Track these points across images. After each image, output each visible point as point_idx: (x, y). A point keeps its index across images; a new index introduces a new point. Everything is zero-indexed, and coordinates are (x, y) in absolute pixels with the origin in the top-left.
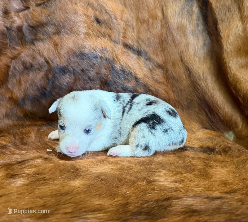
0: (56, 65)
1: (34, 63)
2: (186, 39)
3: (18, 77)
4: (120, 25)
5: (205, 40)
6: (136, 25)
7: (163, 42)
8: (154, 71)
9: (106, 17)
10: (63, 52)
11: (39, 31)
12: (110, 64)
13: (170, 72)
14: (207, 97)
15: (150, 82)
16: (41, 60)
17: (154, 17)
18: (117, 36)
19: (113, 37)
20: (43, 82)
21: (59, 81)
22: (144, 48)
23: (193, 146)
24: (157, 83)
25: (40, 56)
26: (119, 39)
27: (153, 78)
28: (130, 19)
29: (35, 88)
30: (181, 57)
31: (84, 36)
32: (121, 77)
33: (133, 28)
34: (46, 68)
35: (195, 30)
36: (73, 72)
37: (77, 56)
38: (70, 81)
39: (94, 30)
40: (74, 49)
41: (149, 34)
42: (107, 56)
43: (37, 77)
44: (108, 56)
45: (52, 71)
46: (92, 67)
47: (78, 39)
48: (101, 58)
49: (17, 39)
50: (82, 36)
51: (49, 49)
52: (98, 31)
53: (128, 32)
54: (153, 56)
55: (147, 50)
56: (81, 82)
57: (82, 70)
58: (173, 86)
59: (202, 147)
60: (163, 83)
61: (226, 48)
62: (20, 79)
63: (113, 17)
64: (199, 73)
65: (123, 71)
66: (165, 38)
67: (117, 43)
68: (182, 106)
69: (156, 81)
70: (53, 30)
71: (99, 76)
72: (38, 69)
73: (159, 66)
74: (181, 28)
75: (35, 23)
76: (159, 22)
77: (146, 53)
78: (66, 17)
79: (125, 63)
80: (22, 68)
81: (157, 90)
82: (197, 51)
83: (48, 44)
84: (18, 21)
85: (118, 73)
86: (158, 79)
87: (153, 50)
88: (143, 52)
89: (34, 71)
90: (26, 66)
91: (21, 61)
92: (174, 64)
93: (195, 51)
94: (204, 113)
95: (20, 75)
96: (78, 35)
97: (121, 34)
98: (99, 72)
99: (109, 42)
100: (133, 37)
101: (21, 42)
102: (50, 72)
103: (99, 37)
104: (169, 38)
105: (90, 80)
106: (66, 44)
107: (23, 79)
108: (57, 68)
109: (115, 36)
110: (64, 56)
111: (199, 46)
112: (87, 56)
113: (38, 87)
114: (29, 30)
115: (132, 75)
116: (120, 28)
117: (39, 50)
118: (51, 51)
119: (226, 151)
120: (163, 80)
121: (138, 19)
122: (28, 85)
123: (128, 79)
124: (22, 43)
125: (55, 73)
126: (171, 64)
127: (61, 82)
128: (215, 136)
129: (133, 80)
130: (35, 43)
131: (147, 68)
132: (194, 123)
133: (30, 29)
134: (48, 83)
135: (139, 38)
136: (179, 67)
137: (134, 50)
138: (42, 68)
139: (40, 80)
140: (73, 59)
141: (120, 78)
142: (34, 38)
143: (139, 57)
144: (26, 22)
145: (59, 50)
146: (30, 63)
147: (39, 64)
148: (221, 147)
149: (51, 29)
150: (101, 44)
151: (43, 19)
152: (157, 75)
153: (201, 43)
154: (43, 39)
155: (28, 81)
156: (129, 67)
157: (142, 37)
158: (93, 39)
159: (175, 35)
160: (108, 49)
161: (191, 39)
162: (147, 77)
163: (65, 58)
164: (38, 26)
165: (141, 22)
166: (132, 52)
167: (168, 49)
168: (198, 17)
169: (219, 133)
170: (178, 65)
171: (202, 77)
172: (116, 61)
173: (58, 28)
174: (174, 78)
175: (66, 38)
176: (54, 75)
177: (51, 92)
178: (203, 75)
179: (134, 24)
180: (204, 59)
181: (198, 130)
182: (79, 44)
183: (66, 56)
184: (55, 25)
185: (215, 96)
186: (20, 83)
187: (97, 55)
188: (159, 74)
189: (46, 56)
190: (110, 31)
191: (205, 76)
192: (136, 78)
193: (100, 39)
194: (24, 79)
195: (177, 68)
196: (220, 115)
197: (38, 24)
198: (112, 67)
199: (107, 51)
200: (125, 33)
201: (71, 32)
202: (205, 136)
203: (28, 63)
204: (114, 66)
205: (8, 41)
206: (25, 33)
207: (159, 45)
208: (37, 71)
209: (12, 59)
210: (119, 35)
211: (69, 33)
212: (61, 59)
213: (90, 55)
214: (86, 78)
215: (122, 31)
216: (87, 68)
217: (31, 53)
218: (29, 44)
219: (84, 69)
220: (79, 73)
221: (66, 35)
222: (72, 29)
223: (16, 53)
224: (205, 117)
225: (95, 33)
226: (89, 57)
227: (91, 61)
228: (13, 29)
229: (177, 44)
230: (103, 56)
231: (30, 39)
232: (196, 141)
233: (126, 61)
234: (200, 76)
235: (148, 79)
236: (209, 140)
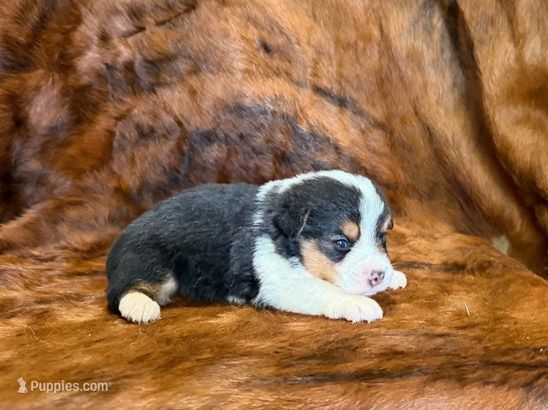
0: (195, 128)
1: (156, 126)
2: (423, 76)
3: (128, 151)
4: (305, 54)
5: (455, 77)
6: (335, 53)
7: (383, 81)
8: (369, 134)
9: (280, 40)
10: (207, 104)
11: (162, 69)
12: (290, 124)
13: (396, 135)
14: (460, 178)
15: (363, 154)
16: (168, 120)
17: (367, 39)
18: (301, 74)
19: (295, 76)
20: (173, 158)
21: (200, 156)
22: (351, 93)
23: (431, 262)
24: (374, 155)
25: (167, 113)
26: (306, 79)
27: (368, 146)
28: (324, 41)
29: (159, 170)
30: (415, 108)
31: (243, 75)
32: (311, 145)
33: (330, 59)
34: (177, 134)
35: (437, 60)
36: (224, 140)
37: (231, 112)
38: (220, 156)
39: (259, 65)
40: (225, 99)
41: (358, 67)
42: (284, 110)
43: (162, 151)
44: (285, 109)
45: (187, 137)
46: (258, 129)
47: (232, 82)
48: (274, 113)
49: (125, 84)
50: (239, 76)
51: (180, 100)
52: (267, 65)
53: (320, 66)
54: (366, 108)
55: (355, 96)
56: (239, 157)
57: (241, 136)
58: (402, 159)
59: (445, 264)
60: (385, 155)
61: (489, 91)
62: (133, 154)
63: (294, 40)
64: (446, 136)
65: (313, 134)
66: (386, 74)
67: (302, 87)
68: (420, 193)
69: (374, 151)
70: (188, 68)
71: (272, 146)
72: (164, 136)
73: (379, 125)
74: (414, 56)
75: (155, 55)
76: (375, 45)
77: (354, 102)
78: (209, 43)
79: (317, 120)
80: (135, 135)
81: (374, 167)
82: (442, 96)
83: (179, 92)
84: (125, 53)
85: (305, 140)
86: (377, 148)
87: (367, 98)
88: (349, 100)
89: (157, 140)
90: (142, 131)
91: (134, 123)
92: (403, 121)
93: (439, 97)
94: (457, 206)
95: (132, 147)
96: (232, 73)
97: (309, 70)
98: (271, 138)
99: (287, 85)
100: (330, 75)
101: (133, 88)
102: (184, 141)
103: (268, 76)
104: (394, 74)
105: (256, 153)
106: (211, 91)
107: (138, 154)
108: (196, 134)
109: (297, 73)
110: (208, 111)
111: (446, 88)
112: (248, 111)
113: (164, 168)
114: (146, 67)
115: (330, 144)
116: (306, 59)
117: (164, 103)
118: (184, 103)
119: (483, 268)
120: (386, 150)
121: (338, 42)
122: (147, 166)
123: (322, 150)
124: (134, 91)
125: (192, 142)
126: (398, 120)
127: (205, 158)
128: (471, 244)
129: (332, 150)
130: (157, 89)
131: (357, 128)
132: (440, 223)
133: (148, 65)
134: (181, 161)
135: (341, 75)
136: (413, 126)
137: (332, 98)
138: (170, 134)
139: (168, 156)
140: (223, 118)
141: (307, 148)
142: (155, 82)
143: (342, 110)
144: (140, 53)
145: (198, 102)
146: (149, 126)
147: (165, 127)
148: (475, 263)
149: (182, 66)
150: (273, 90)
151: (170, 48)
152: (375, 140)
153: (449, 81)
154: (171, 82)
155: (146, 158)
156: (324, 127)
157: (345, 73)
158: (258, 81)
159: (404, 69)
160: (286, 97)
161: (432, 76)
162: (357, 145)
163: (209, 114)
164: (161, 61)
165: (343, 47)
166: (329, 101)
167: (393, 93)
168: (442, 36)
169: (479, 240)
170: (411, 122)
171: (451, 142)
172: (301, 119)
173: (195, 63)
174: (404, 145)
175: (211, 80)
176: (191, 145)
177: (187, 176)
178: (453, 138)
179: (332, 51)
180: (455, 110)
181: (445, 236)
182: (233, 90)
183: (211, 112)
184: (190, 58)
185: (474, 176)
186: (132, 161)
187: (266, 108)
188: (377, 139)
189: (177, 113)
190: (288, 64)
191: (456, 140)
192: (337, 148)
193: (271, 81)
194: (139, 154)
195: (409, 128)
196: (483, 208)
197: (161, 57)
198: (293, 128)
199: (284, 101)
200: (315, 68)
201: (219, 70)
202: (454, 245)
203: (146, 125)
204: (297, 127)
205: (110, 87)
206: (138, 73)
207: (377, 88)
208: (162, 140)
209: (118, 119)
210: (304, 73)
211: (216, 70)
212: (203, 117)
213: (253, 110)
214: (249, 149)
215: (309, 63)
216: (249, 132)
217: (151, 108)
218: (146, 93)
219: (244, 134)
220: (235, 141)
221: (210, 75)
222: (220, 65)
223: (123, 108)
224: (460, 212)
225: (261, 70)
226: (252, 113)
227: (255, 120)
228: (118, 67)
229: (406, 87)
230: (276, 110)
231: (148, 83)
232: (438, 254)
233: (319, 117)
234: (447, 141)
235: (359, 147)
236: (458, 252)
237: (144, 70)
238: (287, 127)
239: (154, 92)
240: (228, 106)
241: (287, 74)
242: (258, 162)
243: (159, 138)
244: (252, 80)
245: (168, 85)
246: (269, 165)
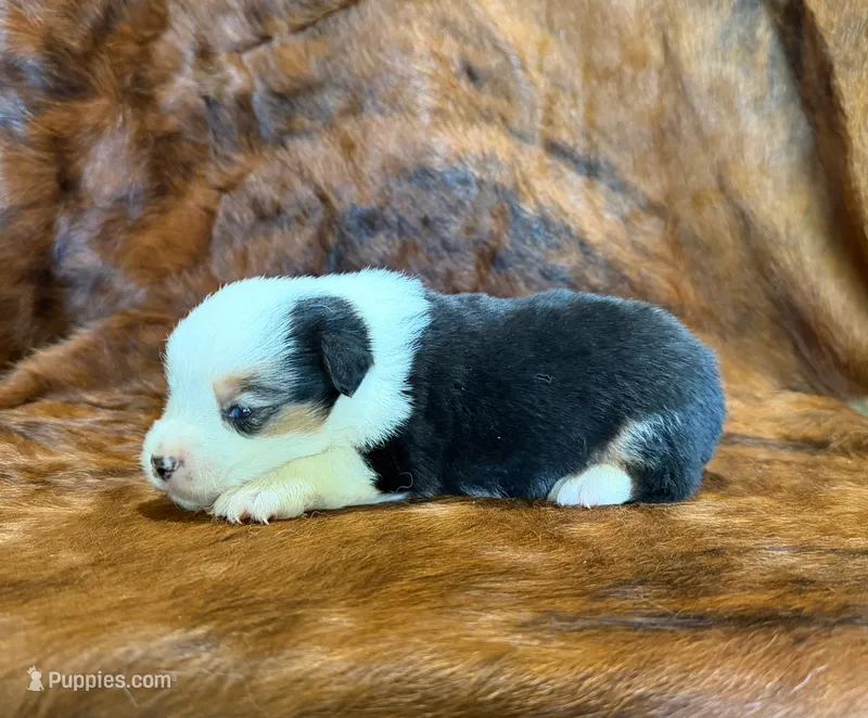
0: (349, 205)
1: (284, 202)
2: (736, 124)
3: (238, 244)
4: (534, 86)
5: (793, 127)
6: (583, 88)
7: (664, 134)
8: (638, 225)
9: (494, 62)
10: (370, 167)
11: (298, 107)
12: (508, 201)
13: (683, 225)
14: (797, 298)
15: (626, 256)
16: (305, 193)
17: (639, 61)
18: (527, 119)
19: (515, 124)
20: (311, 257)
21: (357, 253)
22: (608, 153)
24: (645, 258)
25: (304, 181)
26: (534, 128)
27: (633, 243)
28: (564, 66)
30: (720, 179)
31: (432, 118)
32: (540, 238)
33: (574, 96)
34: (318, 216)
35: (763, 98)
36: (396, 226)
37: (410, 180)
38: (388, 253)
39: (459, 103)
40: (401, 156)
41: (622, 109)
42: (498, 179)
43: (295, 242)
44: (500, 176)
45: (336, 222)
46: (454, 210)
47: (414, 129)
48: (480, 183)
49: (236, 132)
50: (426, 119)
51: (327, 159)
52: (471, 103)
53: (557, 108)
54: (633, 179)
55: (614, 158)
56: (420, 255)
57: (426, 222)
58: (694, 266)
59: (788, 438)
60: (660, 258)
61: (860, 147)
62: (246, 248)
63: (514, 60)
64: (774, 225)
65: (545, 221)
66: (671, 123)
67: (527, 141)
69: (643, 251)
70: (342, 104)
71: (475, 237)
72: (298, 219)
73: (653, 208)
74: (721, 92)
75: (286, 81)
76: (654, 74)
77: (613, 170)
78: (378, 62)
79: (550, 198)
80: (249, 217)
81: (644, 278)
82: (770, 159)
83: (326, 146)
84: (237, 79)
85: (529, 227)
86: (650, 246)
87: (635, 163)
88: (603, 166)
89: (286, 228)
90: (261, 211)
91: (248, 197)
92: (697, 201)
93: (763, 159)
94: (789, 345)
95: (246, 237)
96: (414, 115)
97: (540, 113)
98: (474, 225)
99: (503, 139)
100: (574, 123)
101: (249, 141)
102: (330, 225)
103: (472, 121)
104: (684, 121)
105: (449, 250)
106: (379, 144)
107: (254, 249)
108: (351, 216)
109: (519, 118)
110: (372, 178)
111: (777, 146)
112: (439, 178)
114: (271, 104)
115: (571, 236)
116: (535, 95)
117: (300, 164)
118: (334, 166)
119: (862, 447)
120: (663, 249)
121: (589, 67)
122: (267, 267)
123: (558, 247)
124: (251, 147)
125: (344, 230)
126: (688, 201)
127: (363, 257)
128: (825, 408)
129: (574, 246)
130: (289, 141)
131: (616, 213)
132: (757, 375)
133: (275, 101)
134: (325, 261)
135: (591, 124)
136: (714, 209)
137: (576, 162)
138: (307, 217)
139: (304, 252)
140: (396, 189)
141: (535, 243)
142: (285, 128)
143: (591, 181)
144: (263, 80)
145: (357, 162)
146: (273, 202)
147: (299, 205)
148: (847, 437)
149: (333, 100)
150: (481, 144)
151: (313, 69)
152: (646, 234)
153: (782, 135)
154: (312, 130)
155: (266, 255)
156: (561, 209)
157: (600, 120)
158: (456, 129)
159: (703, 113)
160: (500, 157)
161: (753, 125)
162: (615, 240)
163: (374, 183)
164: (296, 93)
165: (597, 77)
166: (569, 167)
167: (681, 154)
168: (772, 58)
170: (710, 201)
171: (783, 237)
172: (524, 194)
173: (355, 97)
174: (696, 242)
175: (379, 125)
176: (342, 235)
178: (787, 233)
179: (578, 83)
180: (791, 181)
181: (773, 395)
182: (414, 143)
183: (378, 179)
184: (346, 88)
185: (823, 294)
186: (244, 260)
187: (468, 174)
188: (651, 231)
189: (321, 182)
190: (506, 103)
191: (792, 233)
192: (584, 246)
193: (477, 129)
194: (257, 248)
195: (707, 213)
196: (836, 348)
197: (297, 85)
198: (513, 211)
199: (499, 164)
200: (549, 110)
201: (392, 107)
202: (795, 410)
203: (268, 201)
204: (519, 207)
205: (210, 137)
206: (258, 114)
207: (652, 145)
208: (296, 225)
209: (222, 190)
210: (532, 115)
211: (388, 109)
212: (363, 188)
213: (448, 177)
214: (436, 243)
215: (541, 102)
216: (437, 213)
217: (277, 171)
218: (270, 146)
219: (431, 217)
220: (415, 230)
221: (378, 117)
222: (395, 100)
223: (234, 171)
224: (792, 357)
225: (462, 111)
226: (444, 181)
227: (449, 194)
228: (226, 101)
229: (707, 142)
230: (485, 177)
231: (273, 131)
232: (770, 424)
233: (553, 192)
234: (777, 234)
235: (620, 245)
236: (807, 420)
237: (268, 108)
238: (503, 207)
239: (284, 145)
240: (404, 170)
241: (504, 119)
242: (452, 267)
243: (289, 223)
244: (446, 124)
245: (307, 133)
246: (470, 271)
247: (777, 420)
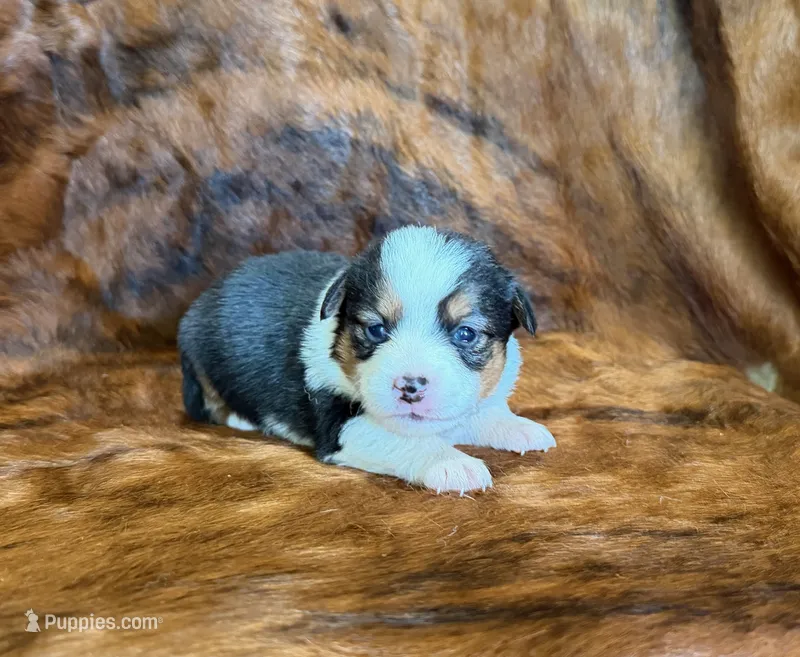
0: (212, 171)
1: (140, 167)
2: (625, 77)
3: (93, 215)
4: (412, 36)
5: (684, 79)
6: (467, 36)
7: (553, 88)
8: (528, 185)
9: (367, 11)
10: (233, 126)
11: (150, 62)
12: (386, 164)
13: (576, 185)
14: (691, 261)
15: (516, 221)
16: (163, 157)
17: (525, 8)
18: (405, 74)
19: (393, 77)
20: (173, 228)
21: (222, 222)
22: (495, 110)
23: (641, 409)
24: (536, 222)
25: (161, 143)
26: (413, 83)
27: (525, 206)
28: (445, 15)
29: (148, 248)
30: (611, 137)
31: (298, 73)
32: (422, 203)
33: (458, 46)
34: (181, 182)
35: (653, 47)
36: (265, 193)
37: (277, 141)
38: (258, 222)
39: (328, 55)
40: (266, 116)
41: (508, 62)
42: (375, 139)
43: (155, 212)
44: (378, 136)
45: (198, 189)
46: (327, 173)
47: (278, 85)
48: (355, 143)
49: (83, 90)
50: (291, 74)
51: (185, 121)
52: (343, 56)
53: (439, 60)
54: (521, 136)
55: (502, 114)
56: (294, 224)
57: (297, 187)
58: (586, 230)
59: (668, 410)
60: (554, 221)
61: (748, 99)
62: (102, 220)
63: (391, 11)
64: (666, 184)
65: (428, 184)
66: (559, 76)
67: (407, 97)
68: (618, 293)
69: (535, 215)
70: (198, 58)
71: (352, 203)
72: (157, 186)
73: (545, 168)
74: (610, 40)
75: (136, 34)
76: (539, 21)
77: (501, 128)
78: (235, 11)
79: (434, 159)
80: (104, 184)
81: (536, 244)
82: (661, 113)
83: (183, 104)
84: (83, 32)
85: (411, 192)
86: (542, 209)
87: (524, 118)
88: (491, 123)
89: (144, 195)
90: (116, 177)
91: (101, 162)
92: (589, 160)
93: (654, 115)
94: (685, 313)
95: (100, 207)
96: (278, 69)
97: (420, 67)
98: (351, 190)
99: (379, 94)
100: (458, 76)
101: (98, 100)
102: (193, 195)
103: (345, 76)
104: (573, 74)
105: (324, 218)
106: (241, 102)
107: (110, 221)
108: (214, 181)
109: (396, 71)
110: (235, 140)
111: (668, 99)
112: (308, 140)
113: (157, 243)
114: (122, 59)
115: (457, 199)
116: (414, 47)
117: (155, 125)
118: (193, 125)
119: (738, 416)
120: (556, 211)
121: (471, 15)
122: (126, 240)
123: (442, 212)
124: (100, 104)
125: (208, 198)
126: (580, 160)
127: (232, 227)
128: (712, 376)
129: (461, 213)
130: (142, 100)
131: (506, 173)
132: (653, 343)
133: (124, 55)
134: (189, 232)
135: (477, 77)
136: (606, 168)
137: (461, 119)
138: (167, 183)
139: (165, 223)
140: (263, 151)
141: (416, 206)
142: (137, 85)
143: (478, 140)
144: (111, 32)
145: (218, 123)
146: (129, 168)
147: (158, 170)
148: (725, 407)
149: (186, 53)
150: (354, 101)
151: (164, 20)
152: (537, 196)
153: (673, 86)
154: (167, 87)
155: (124, 226)
156: (446, 170)
157: (485, 73)
158: (325, 84)
159: (591, 64)
160: (377, 116)
161: (642, 74)
162: (505, 204)
164: (147, 45)
165: (481, 26)
166: (454, 124)
167: (570, 109)
168: (662, 3)
169: (725, 370)
170: (602, 160)
171: (676, 196)
172: (404, 155)
173: (211, 50)
174: (588, 203)
175: (239, 81)
176: (206, 203)
177: (198, 259)
178: (679, 189)
179: (461, 33)
180: (684, 137)
181: (664, 363)
182: (281, 100)
183: (242, 141)
184: (201, 40)
185: (716, 256)
186: (100, 233)
187: (343, 135)
188: (542, 193)
189: (179, 143)
190: (381, 55)
191: (684, 192)
192: (470, 210)
193: (350, 85)
194: (113, 220)
195: (599, 172)
196: (733, 315)
197: (147, 38)
198: (392, 173)
199: (375, 123)
200: (429, 63)
201: (254, 62)
202: (682, 378)
203: (124, 167)
204: (399, 170)
205: (57, 97)
206: (107, 70)
207: (541, 100)
208: (154, 193)
209: (73, 155)
210: (411, 70)
211: (247, 61)
212: (227, 150)
213: (320, 138)
214: (312, 210)
215: (420, 54)
216: (310, 177)
217: (131, 134)
218: (123, 106)
219: (302, 181)
220: (285, 196)
221: (238, 72)
222: (256, 53)
223: (82, 134)
224: (688, 324)
225: (332, 65)
226: (315, 142)
227: (321, 156)
228: (71, 58)
229: (596, 95)
230: (360, 137)
231: (124, 88)
232: (652, 395)
233: (438, 152)
234: (670, 195)
235: (509, 208)
236: (691, 390)
237: (116, 64)
238: (380, 169)
239: (137, 104)
240: (270, 130)
241: (380, 72)
242: (327, 234)
243: (148, 190)
244: (316, 82)
245: (159, 90)
246: (347, 239)
247: (661, 390)
